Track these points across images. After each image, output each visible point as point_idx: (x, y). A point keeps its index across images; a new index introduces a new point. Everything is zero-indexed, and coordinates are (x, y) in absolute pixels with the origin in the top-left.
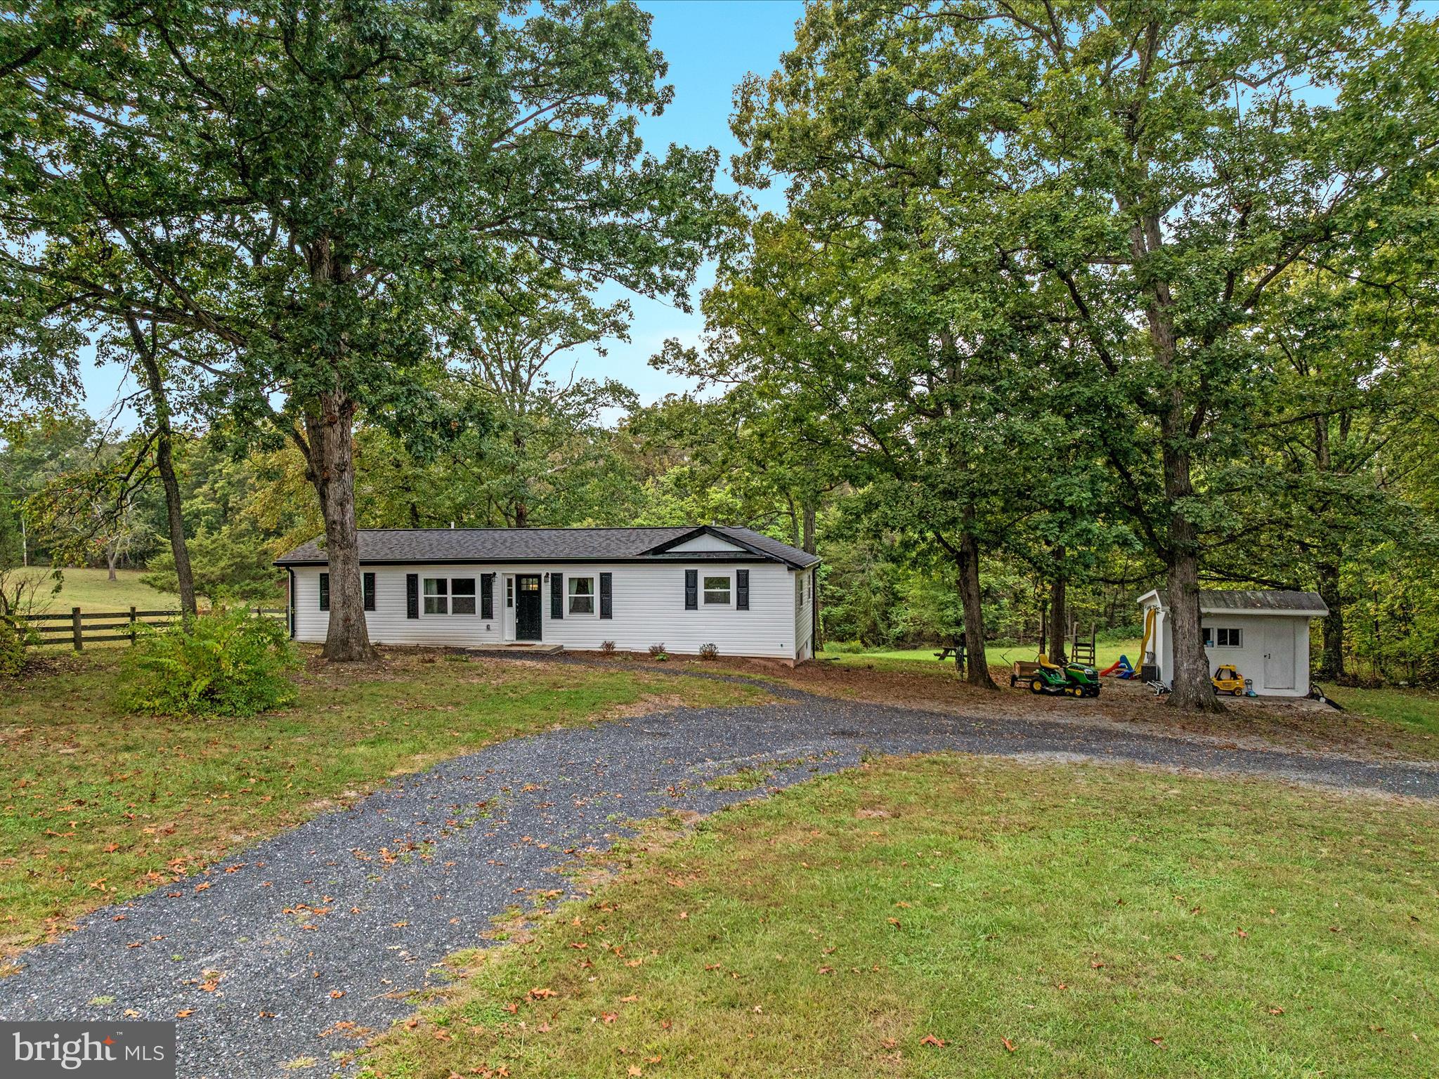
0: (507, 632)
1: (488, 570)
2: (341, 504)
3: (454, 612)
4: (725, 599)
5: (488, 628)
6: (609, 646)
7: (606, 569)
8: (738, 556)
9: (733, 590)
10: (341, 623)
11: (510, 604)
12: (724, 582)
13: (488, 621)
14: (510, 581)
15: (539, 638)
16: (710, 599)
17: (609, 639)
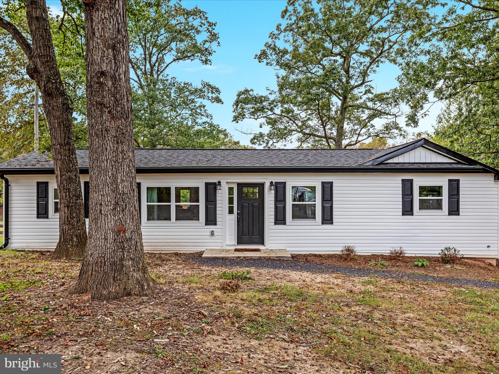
0: (228, 237)
1: (213, 178)
2: (114, 48)
3: (177, 219)
4: (438, 206)
5: (212, 233)
6: (349, 250)
7: (327, 178)
8: (455, 166)
9: (445, 198)
10: (111, 236)
11: (231, 211)
12: (437, 191)
13: (212, 228)
14: (231, 190)
15: (262, 242)
16: (424, 205)
17: (350, 243)
